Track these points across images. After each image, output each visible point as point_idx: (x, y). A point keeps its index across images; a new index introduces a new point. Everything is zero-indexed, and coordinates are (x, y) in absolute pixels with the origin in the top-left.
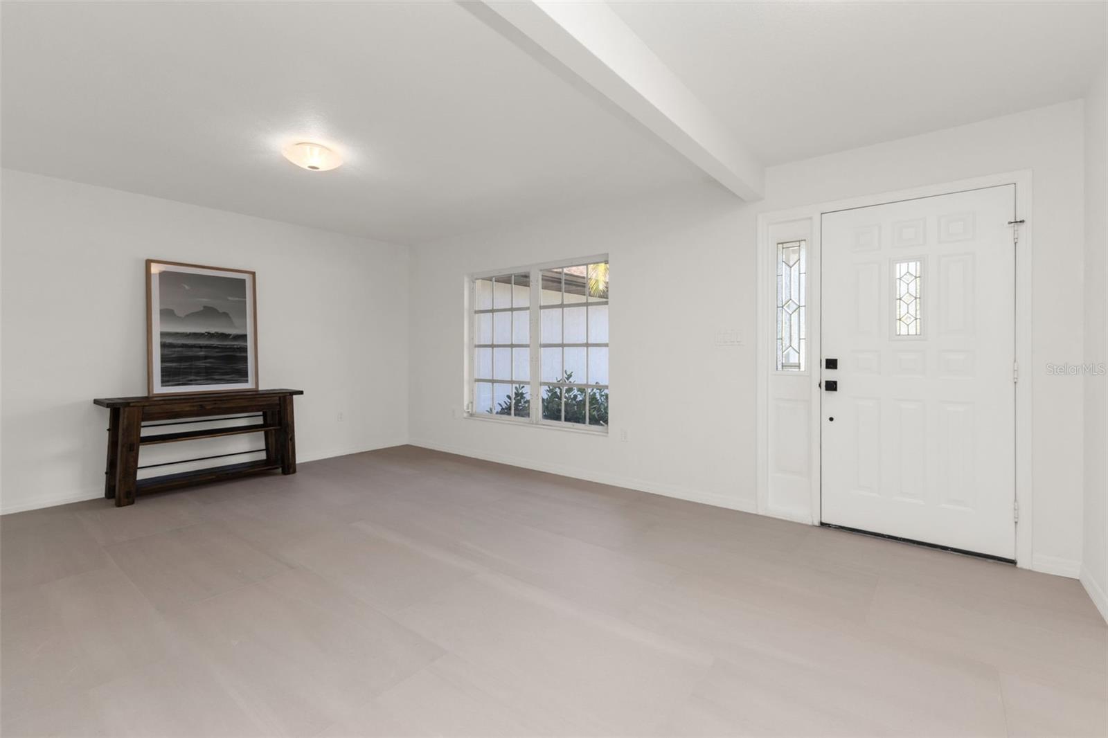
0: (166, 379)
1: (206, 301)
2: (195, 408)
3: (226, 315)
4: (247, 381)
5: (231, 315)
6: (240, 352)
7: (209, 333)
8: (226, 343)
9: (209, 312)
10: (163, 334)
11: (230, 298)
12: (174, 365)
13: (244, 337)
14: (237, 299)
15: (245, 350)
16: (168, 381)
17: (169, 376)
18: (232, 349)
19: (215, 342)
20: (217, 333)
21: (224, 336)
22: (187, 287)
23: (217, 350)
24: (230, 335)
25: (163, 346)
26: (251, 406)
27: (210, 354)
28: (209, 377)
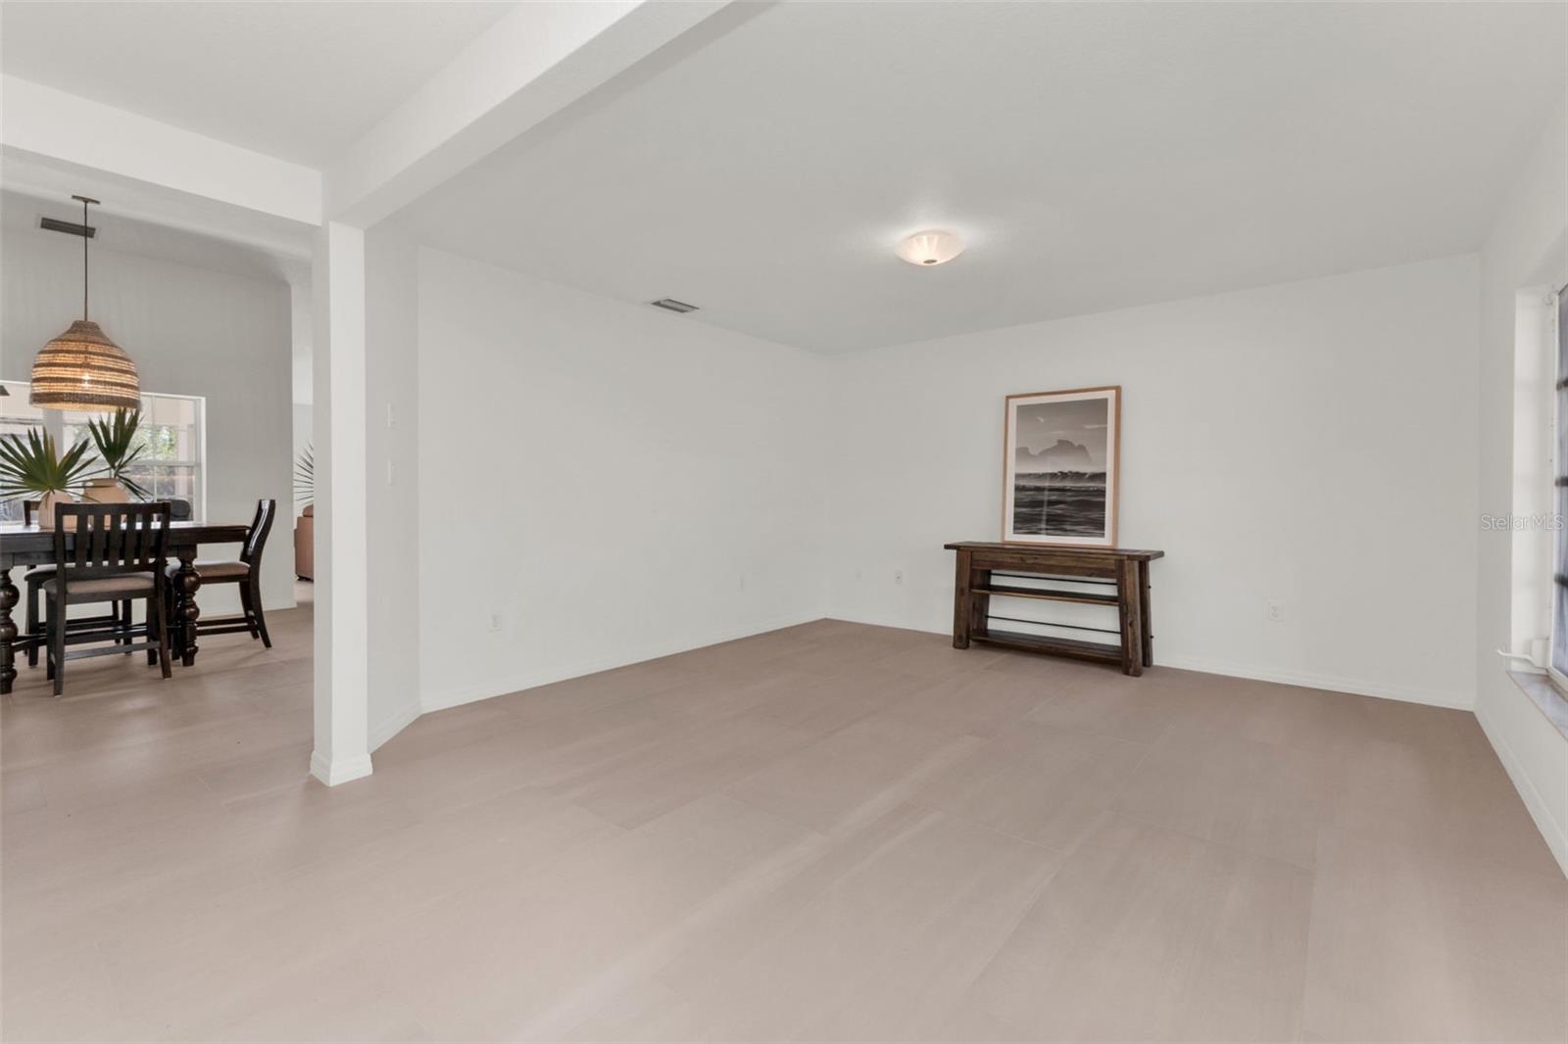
0: (1019, 526)
1: (1061, 434)
2: (1016, 561)
3: (1082, 448)
4: (1103, 535)
5: (1087, 448)
6: (1098, 496)
7: (1062, 473)
8: (1078, 485)
9: (1064, 447)
10: (1018, 476)
11: (1088, 427)
12: (1024, 510)
13: (1102, 476)
14: (1096, 426)
15: (1102, 493)
16: (1020, 529)
17: (1023, 522)
18: (1087, 492)
19: (1068, 484)
20: (1070, 472)
21: (1079, 476)
22: (1042, 420)
23: (1070, 494)
24: (1085, 474)
25: (1018, 489)
26: (1075, 567)
27: (1062, 498)
28: (1059, 527)
